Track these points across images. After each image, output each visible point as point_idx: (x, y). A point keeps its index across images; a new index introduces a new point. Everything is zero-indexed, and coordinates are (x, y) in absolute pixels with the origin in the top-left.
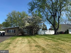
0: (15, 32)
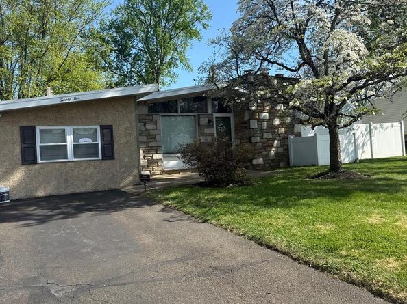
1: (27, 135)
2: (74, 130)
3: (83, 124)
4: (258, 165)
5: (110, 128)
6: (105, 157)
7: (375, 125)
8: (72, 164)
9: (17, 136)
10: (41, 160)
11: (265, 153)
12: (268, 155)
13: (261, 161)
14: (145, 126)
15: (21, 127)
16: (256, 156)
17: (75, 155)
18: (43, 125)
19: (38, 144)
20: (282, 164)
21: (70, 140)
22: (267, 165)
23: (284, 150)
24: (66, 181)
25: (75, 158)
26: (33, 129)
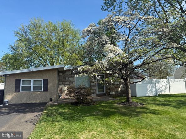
0: (46, 89)
1: (18, 82)
2: (34, 81)
3: (37, 79)
4: (112, 95)
5: (47, 80)
6: (44, 91)
7: (171, 80)
8: (32, 93)
9: (14, 83)
10: (22, 91)
11: (116, 90)
12: (117, 91)
13: (114, 93)
14: (69, 78)
15: (16, 79)
16: (111, 91)
17: (34, 89)
18: (23, 79)
19: (21, 85)
20: (124, 95)
21: (32, 84)
22: (116, 95)
23: (125, 89)
24: (30, 98)
25: (33, 90)
26: (20, 80)
